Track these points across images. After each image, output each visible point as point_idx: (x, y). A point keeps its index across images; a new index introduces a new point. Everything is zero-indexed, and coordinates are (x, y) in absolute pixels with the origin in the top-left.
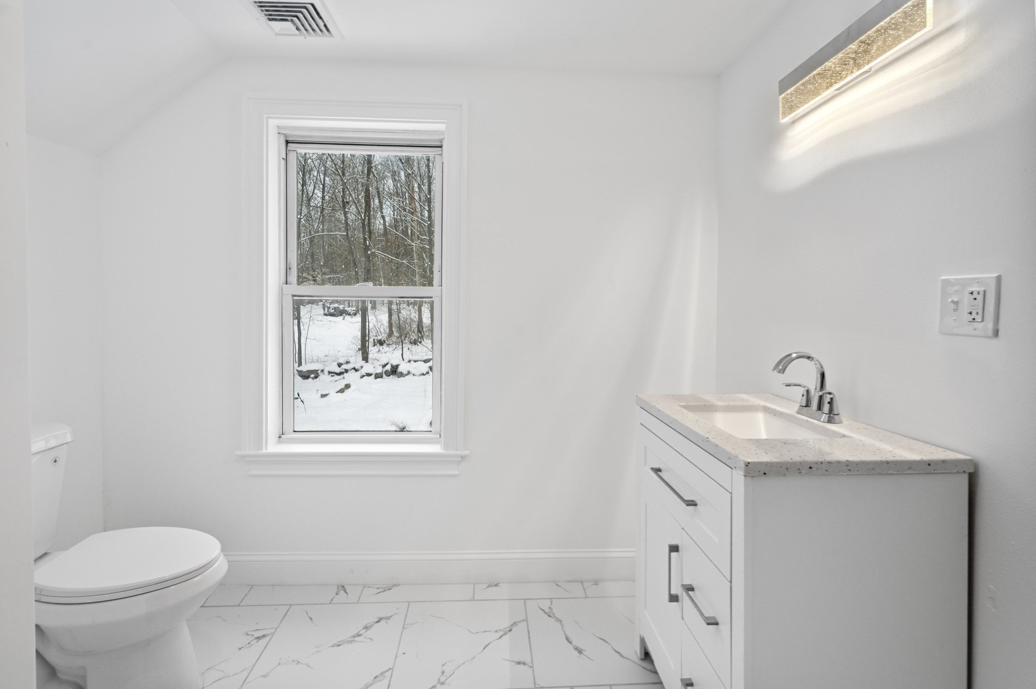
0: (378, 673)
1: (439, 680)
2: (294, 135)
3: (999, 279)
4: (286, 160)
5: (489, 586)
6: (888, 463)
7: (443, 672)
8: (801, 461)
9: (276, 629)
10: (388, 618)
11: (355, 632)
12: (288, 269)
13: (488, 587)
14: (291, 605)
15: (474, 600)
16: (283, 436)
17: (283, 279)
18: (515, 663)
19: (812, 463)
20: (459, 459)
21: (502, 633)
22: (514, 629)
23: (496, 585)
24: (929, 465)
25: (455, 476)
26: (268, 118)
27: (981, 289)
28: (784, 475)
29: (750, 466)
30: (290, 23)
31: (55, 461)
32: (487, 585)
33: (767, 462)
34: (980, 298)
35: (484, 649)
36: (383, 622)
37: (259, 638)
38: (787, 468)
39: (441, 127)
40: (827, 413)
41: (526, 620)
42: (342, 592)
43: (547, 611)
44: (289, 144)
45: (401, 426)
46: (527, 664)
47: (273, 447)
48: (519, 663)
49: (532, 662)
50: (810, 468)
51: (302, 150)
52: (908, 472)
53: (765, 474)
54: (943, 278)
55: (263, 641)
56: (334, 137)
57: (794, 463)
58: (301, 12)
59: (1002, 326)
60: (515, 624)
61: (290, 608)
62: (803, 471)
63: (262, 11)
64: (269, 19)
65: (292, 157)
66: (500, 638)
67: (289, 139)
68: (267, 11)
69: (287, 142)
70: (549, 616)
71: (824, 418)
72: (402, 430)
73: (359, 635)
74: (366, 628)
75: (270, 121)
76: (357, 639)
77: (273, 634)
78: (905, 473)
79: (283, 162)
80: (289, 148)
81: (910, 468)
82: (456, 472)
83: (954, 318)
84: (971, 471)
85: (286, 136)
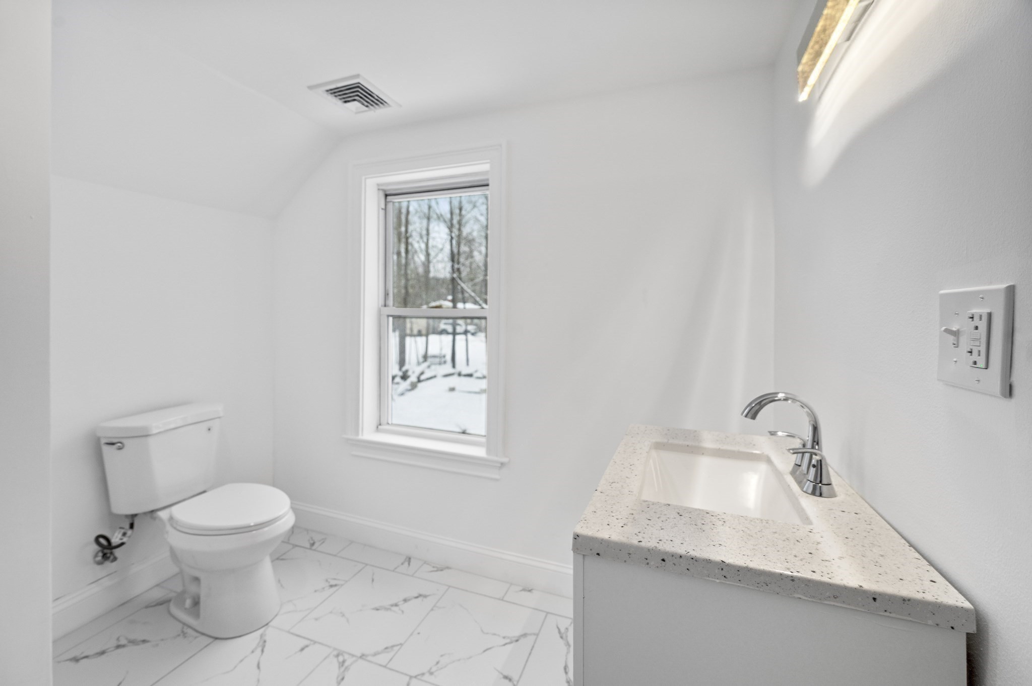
0: (390, 645)
1: (431, 669)
2: (391, 189)
3: (1011, 292)
4: (385, 209)
5: (524, 590)
6: (793, 580)
7: (438, 663)
8: (651, 548)
9: (346, 581)
10: (425, 596)
11: (394, 602)
12: (386, 295)
13: (521, 591)
14: (367, 565)
15: (502, 600)
16: (380, 427)
17: (382, 302)
18: (502, 676)
19: (666, 553)
20: (499, 465)
21: (508, 641)
22: (522, 641)
23: (530, 591)
24: (874, 599)
25: (497, 480)
26: (366, 179)
27: (985, 311)
28: (625, 561)
29: (579, 539)
30: (356, 103)
31: (209, 429)
32: (521, 588)
33: (602, 540)
34: (983, 325)
35: (484, 651)
36: (420, 599)
37: (331, 586)
38: (630, 554)
39: (486, 167)
40: (812, 480)
41: (537, 635)
42: (406, 563)
43: (563, 630)
44: (389, 198)
45: (463, 428)
46: (513, 682)
47: (368, 434)
48: (506, 677)
49: (518, 681)
50: (663, 560)
51: (396, 199)
52: (832, 603)
53: (598, 554)
54: (942, 292)
55: (334, 589)
56: (417, 187)
57: (640, 549)
58: (358, 91)
59: (1016, 379)
60: (525, 635)
61: (363, 568)
62: (652, 563)
63: (336, 96)
64: (346, 102)
65: (390, 206)
66: (504, 645)
67: (388, 193)
68: (340, 95)
69: (386, 196)
70: (562, 637)
71: (808, 486)
72: (464, 432)
73: (396, 605)
74: (405, 600)
75: (368, 181)
76: (394, 608)
77: (342, 585)
78: (826, 602)
79: (382, 213)
80: (388, 200)
81: (835, 597)
82: (497, 477)
83: (955, 360)
84: (973, 629)
85: (384, 191)
